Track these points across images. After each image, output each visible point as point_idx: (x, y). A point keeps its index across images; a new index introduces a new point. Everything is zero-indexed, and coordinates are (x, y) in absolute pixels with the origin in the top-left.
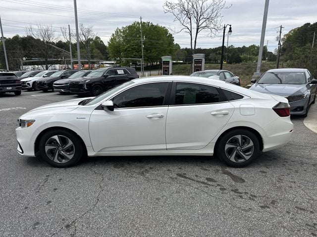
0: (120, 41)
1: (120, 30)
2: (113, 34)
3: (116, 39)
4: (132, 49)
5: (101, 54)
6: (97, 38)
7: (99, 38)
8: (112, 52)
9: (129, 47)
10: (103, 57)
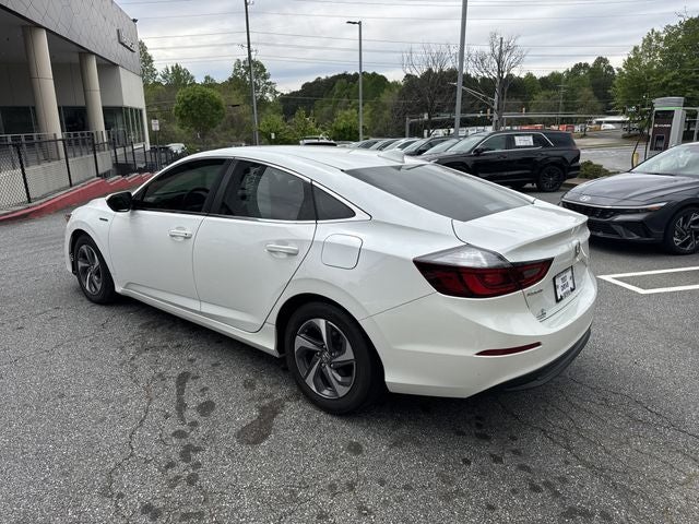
0: (651, 64)
1: (657, 35)
2: (636, 49)
3: (640, 61)
4: (685, 81)
5: (594, 101)
6: (601, 60)
7: (605, 61)
8: (624, 91)
9: (675, 78)
10: (599, 107)
